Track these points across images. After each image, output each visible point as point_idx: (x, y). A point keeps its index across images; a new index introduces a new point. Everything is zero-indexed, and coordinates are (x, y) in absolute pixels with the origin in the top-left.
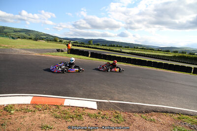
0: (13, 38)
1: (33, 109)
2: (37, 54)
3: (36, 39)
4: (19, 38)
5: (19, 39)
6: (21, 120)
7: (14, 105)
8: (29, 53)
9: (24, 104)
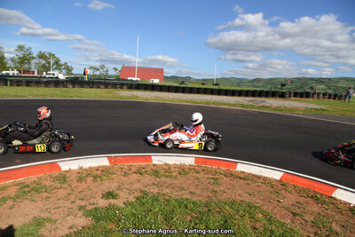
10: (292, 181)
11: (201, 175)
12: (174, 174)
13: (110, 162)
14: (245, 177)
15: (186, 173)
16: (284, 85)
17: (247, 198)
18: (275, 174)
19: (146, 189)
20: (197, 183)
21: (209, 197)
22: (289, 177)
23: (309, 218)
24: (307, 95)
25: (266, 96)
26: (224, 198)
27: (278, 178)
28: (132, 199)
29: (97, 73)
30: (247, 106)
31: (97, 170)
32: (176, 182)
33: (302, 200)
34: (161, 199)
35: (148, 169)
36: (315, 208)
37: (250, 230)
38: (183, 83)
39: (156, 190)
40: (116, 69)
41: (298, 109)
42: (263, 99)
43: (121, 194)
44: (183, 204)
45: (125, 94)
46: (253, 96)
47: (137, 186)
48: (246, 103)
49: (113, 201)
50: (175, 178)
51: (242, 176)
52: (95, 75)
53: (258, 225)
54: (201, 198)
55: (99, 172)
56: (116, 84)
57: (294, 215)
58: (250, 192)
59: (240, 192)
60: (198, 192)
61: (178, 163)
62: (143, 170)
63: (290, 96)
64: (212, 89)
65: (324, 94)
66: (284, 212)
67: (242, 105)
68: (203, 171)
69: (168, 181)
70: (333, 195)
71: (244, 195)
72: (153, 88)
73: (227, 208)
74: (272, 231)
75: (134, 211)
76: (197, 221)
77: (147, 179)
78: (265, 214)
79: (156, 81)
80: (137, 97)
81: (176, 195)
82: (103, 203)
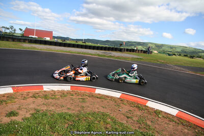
0: (169, 55)
1: (177, 121)
2: (190, 72)
3: (192, 57)
4: (174, 54)
5: (174, 56)
6: (166, 125)
7: (162, 111)
8: (183, 71)
9: (170, 114)
10: (126, 98)
11: (74, 97)
12: (57, 97)
13: (14, 90)
14: (101, 97)
15: (65, 96)
16: (121, 45)
17: (102, 110)
18: (117, 94)
19: (39, 108)
20: (72, 102)
21: (79, 111)
22: (125, 96)
23: (135, 119)
24: (133, 51)
25: (112, 50)
26: (88, 110)
27: (119, 97)
28: (28, 116)
29: (8, 31)
30: (101, 56)
31: (4, 96)
32: (58, 102)
33: (131, 109)
34: (48, 114)
35: (40, 94)
36: (139, 113)
37: (104, 130)
38: (65, 41)
39: (45, 108)
40: (21, 30)
41: (129, 58)
42: (110, 52)
43: (21, 112)
44: (62, 116)
45: (27, 46)
46: (105, 50)
47: (32, 106)
48: (101, 54)
49: (14, 118)
50: (58, 99)
51: (99, 96)
52: (6, 33)
53: (108, 126)
54: (74, 112)
55: (5, 98)
56: (20, 39)
57: (128, 117)
58: (103, 106)
59: (98, 106)
60: (72, 108)
61: (60, 89)
62: (37, 95)
63: (124, 51)
64: (82, 45)
65: (142, 51)
66: (122, 116)
67: (99, 55)
68: (76, 94)
69: (53, 101)
70: (147, 105)
71: (100, 108)
72: (46, 43)
73: (90, 117)
74: (116, 129)
75: (29, 124)
76: (72, 127)
77: (40, 101)
78: (112, 119)
79: (48, 39)
80: (34, 48)
81: (59, 111)
82: (6, 120)
